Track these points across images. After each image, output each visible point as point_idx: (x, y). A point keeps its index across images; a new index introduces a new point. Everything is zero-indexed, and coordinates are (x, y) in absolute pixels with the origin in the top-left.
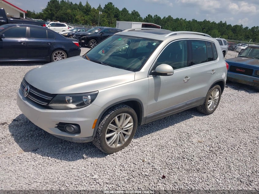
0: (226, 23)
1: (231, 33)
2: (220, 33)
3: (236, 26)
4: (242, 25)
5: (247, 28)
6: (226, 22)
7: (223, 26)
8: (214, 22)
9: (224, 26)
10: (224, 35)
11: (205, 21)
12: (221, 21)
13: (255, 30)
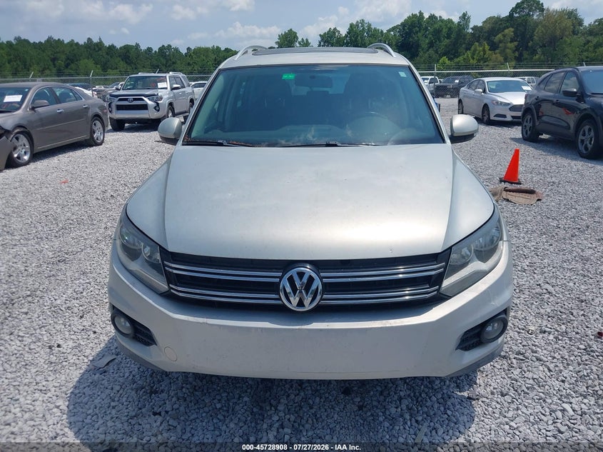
0: (101, 43)
1: (122, 64)
2: (99, 66)
3: (127, 48)
4: (137, 45)
5: (149, 49)
6: (100, 39)
7: (97, 49)
8: (72, 40)
9: (100, 49)
10: (109, 70)
11: (49, 40)
12: (89, 39)
13: (167, 53)
